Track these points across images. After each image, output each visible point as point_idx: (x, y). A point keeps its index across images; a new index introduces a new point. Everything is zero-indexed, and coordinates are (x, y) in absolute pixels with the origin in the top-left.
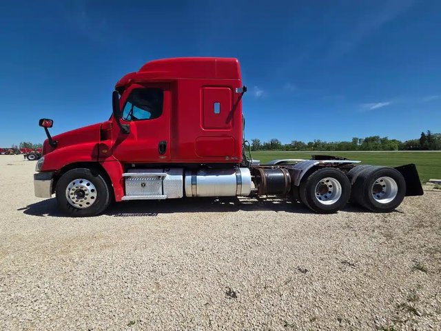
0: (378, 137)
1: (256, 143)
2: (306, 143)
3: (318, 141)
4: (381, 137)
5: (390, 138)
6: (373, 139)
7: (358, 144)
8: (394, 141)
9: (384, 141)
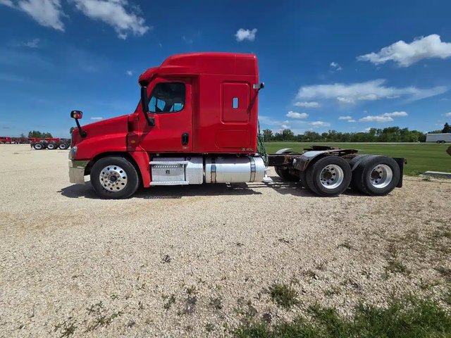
0: (398, 128)
1: (268, 133)
2: (320, 134)
3: (333, 131)
4: (401, 128)
5: (410, 129)
6: (392, 130)
7: (376, 135)
8: (414, 132)
9: (404, 132)
